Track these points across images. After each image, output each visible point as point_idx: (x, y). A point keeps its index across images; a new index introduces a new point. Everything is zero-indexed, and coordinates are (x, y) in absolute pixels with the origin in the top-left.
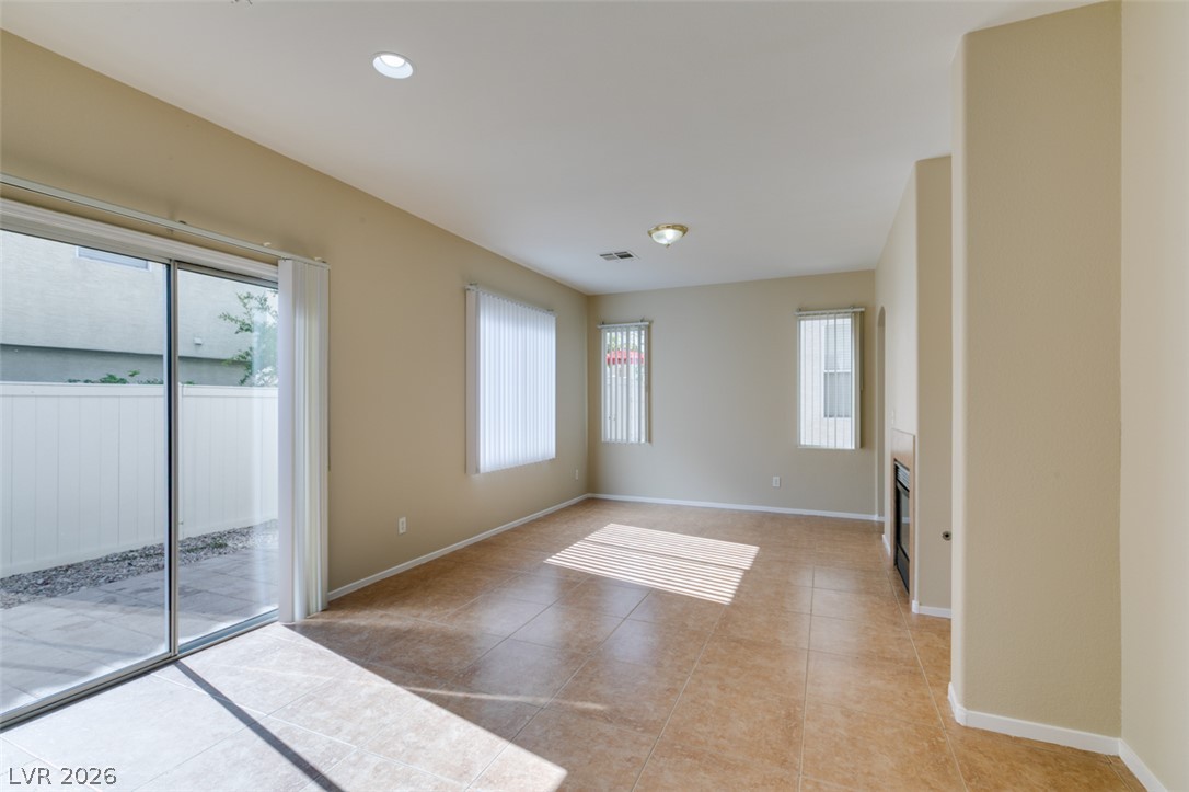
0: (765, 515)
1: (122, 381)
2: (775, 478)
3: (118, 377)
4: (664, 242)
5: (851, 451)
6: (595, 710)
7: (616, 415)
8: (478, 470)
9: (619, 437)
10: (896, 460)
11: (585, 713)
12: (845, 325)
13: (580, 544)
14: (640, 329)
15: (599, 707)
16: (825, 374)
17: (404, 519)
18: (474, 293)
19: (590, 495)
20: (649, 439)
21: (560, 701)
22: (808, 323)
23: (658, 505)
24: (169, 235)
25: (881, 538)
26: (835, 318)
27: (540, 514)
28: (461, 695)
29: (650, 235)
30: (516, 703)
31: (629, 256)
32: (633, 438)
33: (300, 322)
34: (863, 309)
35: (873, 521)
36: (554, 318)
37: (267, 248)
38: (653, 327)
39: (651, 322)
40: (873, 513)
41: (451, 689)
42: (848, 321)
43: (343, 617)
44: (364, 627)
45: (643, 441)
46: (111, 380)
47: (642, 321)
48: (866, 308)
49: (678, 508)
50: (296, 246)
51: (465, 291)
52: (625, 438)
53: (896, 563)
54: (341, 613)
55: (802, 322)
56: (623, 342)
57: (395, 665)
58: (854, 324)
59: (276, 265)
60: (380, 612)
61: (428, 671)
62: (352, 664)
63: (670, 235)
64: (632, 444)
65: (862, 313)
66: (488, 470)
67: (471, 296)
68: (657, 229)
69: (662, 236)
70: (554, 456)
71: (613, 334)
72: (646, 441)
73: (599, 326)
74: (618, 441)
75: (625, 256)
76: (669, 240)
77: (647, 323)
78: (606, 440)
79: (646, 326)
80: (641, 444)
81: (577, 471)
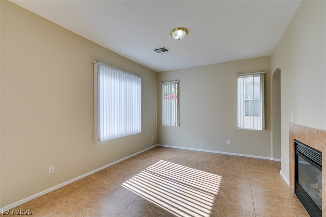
0: (224, 156)
2: (228, 141)
4: (178, 38)
5: (261, 130)
7: (169, 116)
8: (99, 140)
9: (168, 124)
10: (295, 140)
12: (257, 79)
14: (175, 83)
16: (245, 100)
17: (53, 166)
18: (97, 64)
19: (158, 145)
20: (179, 125)
22: (242, 79)
23: (182, 150)
25: (279, 172)
26: (253, 77)
27: (135, 154)
29: (171, 35)
31: (166, 50)
32: (173, 125)
34: (266, 72)
35: (270, 160)
36: (140, 79)
38: (180, 82)
40: (270, 157)
42: (259, 78)
45: (177, 125)
47: (176, 81)
48: (267, 71)
49: (189, 151)
52: (170, 124)
53: (296, 192)
55: (239, 79)
56: (169, 89)
58: (261, 79)
63: (180, 34)
64: (172, 126)
65: (265, 73)
66: (106, 139)
67: (96, 66)
68: (174, 30)
69: (176, 35)
70: (141, 132)
71: (166, 86)
72: (178, 126)
73: (161, 83)
74: (168, 125)
75: (164, 50)
76: (180, 37)
77: (178, 81)
78: (164, 125)
79: (177, 82)
80: (176, 127)
81: (152, 137)
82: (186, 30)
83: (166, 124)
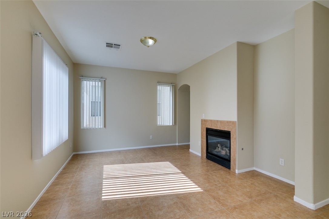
2: (150, 136)
5: (170, 126)
8: (42, 155)
10: (207, 128)
14: (100, 81)
18: (41, 38)
19: (74, 153)
20: (105, 126)
34: (175, 85)
45: (102, 127)
47: (101, 78)
51: (32, 36)
53: (207, 157)
55: (159, 86)
58: (172, 89)
64: (96, 128)
66: (47, 153)
70: (68, 138)
73: (80, 77)
74: (89, 128)
77: (105, 79)
78: (83, 128)
81: (71, 143)
82: (155, 41)
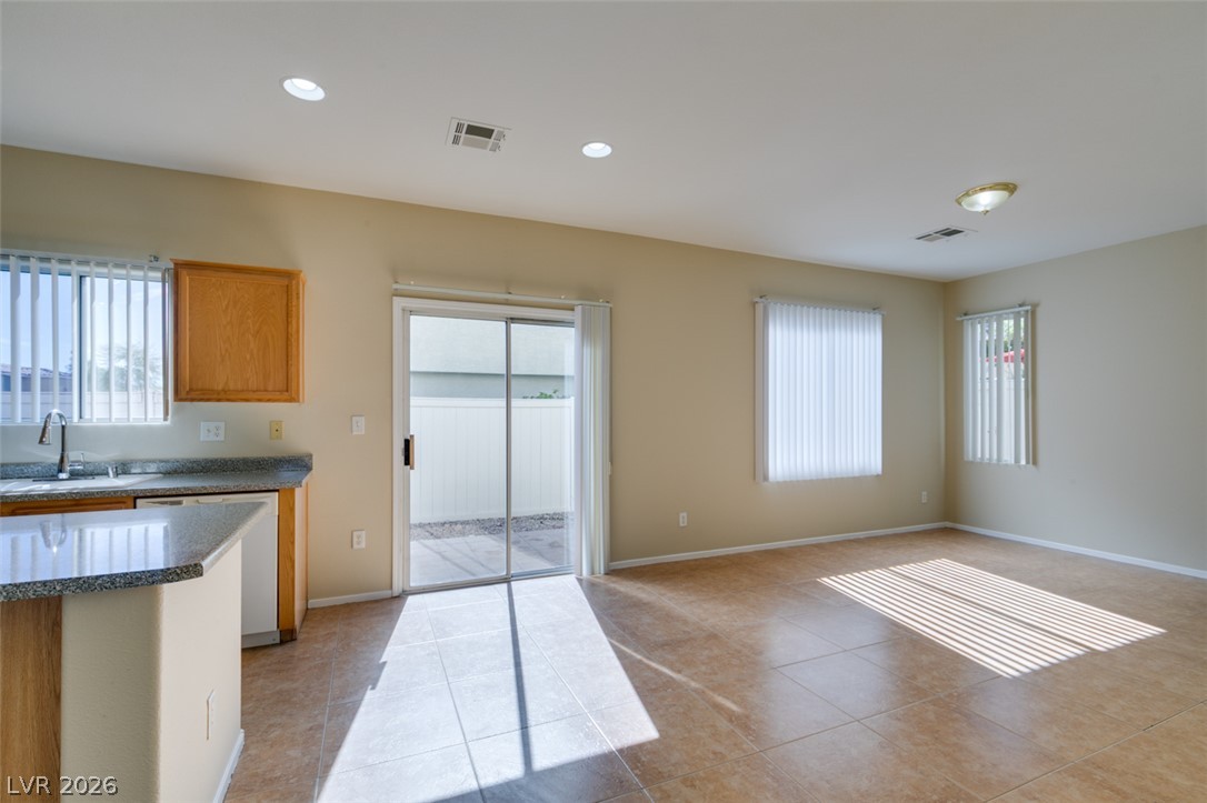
1: (551, 397)
3: (549, 394)
4: (981, 209)
6: (728, 709)
7: (991, 427)
8: (766, 478)
9: (987, 456)
11: (718, 707)
13: (879, 573)
14: (1018, 312)
15: (734, 707)
17: (685, 514)
18: (762, 305)
19: (946, 524)
20: (1034, 458)
21: (706, 690)
24: (507, 303)
27: (860, 534)
28: (639, 657)
29: (960, 204)
30: (671, 677)
31: (956, 232)
32: (1008, 456)
33: (587, 351)
36: (878, 318)
37: (563, 301)
38: (1040, 312)
39: (1035, 306)
41: (636, 651)
43: (613, 582)
44: (620, 592)
45: (1023, 462)
46: (543, 396)
47: (1020, 306)
50: (588, 294)
51: (754, 304)
52: (995, 457)
54: (614, 579)
57: (616, 623)
59: (573, 310)
60: (640, 585)
61: (633, 634)
62: (592, 613)
63: (986, 200)
64: (1007, 465)
66: (780, 479)
67: (759, 308)
68: (967, 194)
69: (977, 202)
70: (880, 473)
71: (979, 326)
72: (1031, 465)
73: (959, 319)
74: (986, 461)
75: (950, 233)
76: (986, 206)
77: (1029, 308)
78: (970, 458)
79: (1027, 311)
80: (1019, 466)
81: (924, 493)
82: (1010, 188)
83: (979, 456)
